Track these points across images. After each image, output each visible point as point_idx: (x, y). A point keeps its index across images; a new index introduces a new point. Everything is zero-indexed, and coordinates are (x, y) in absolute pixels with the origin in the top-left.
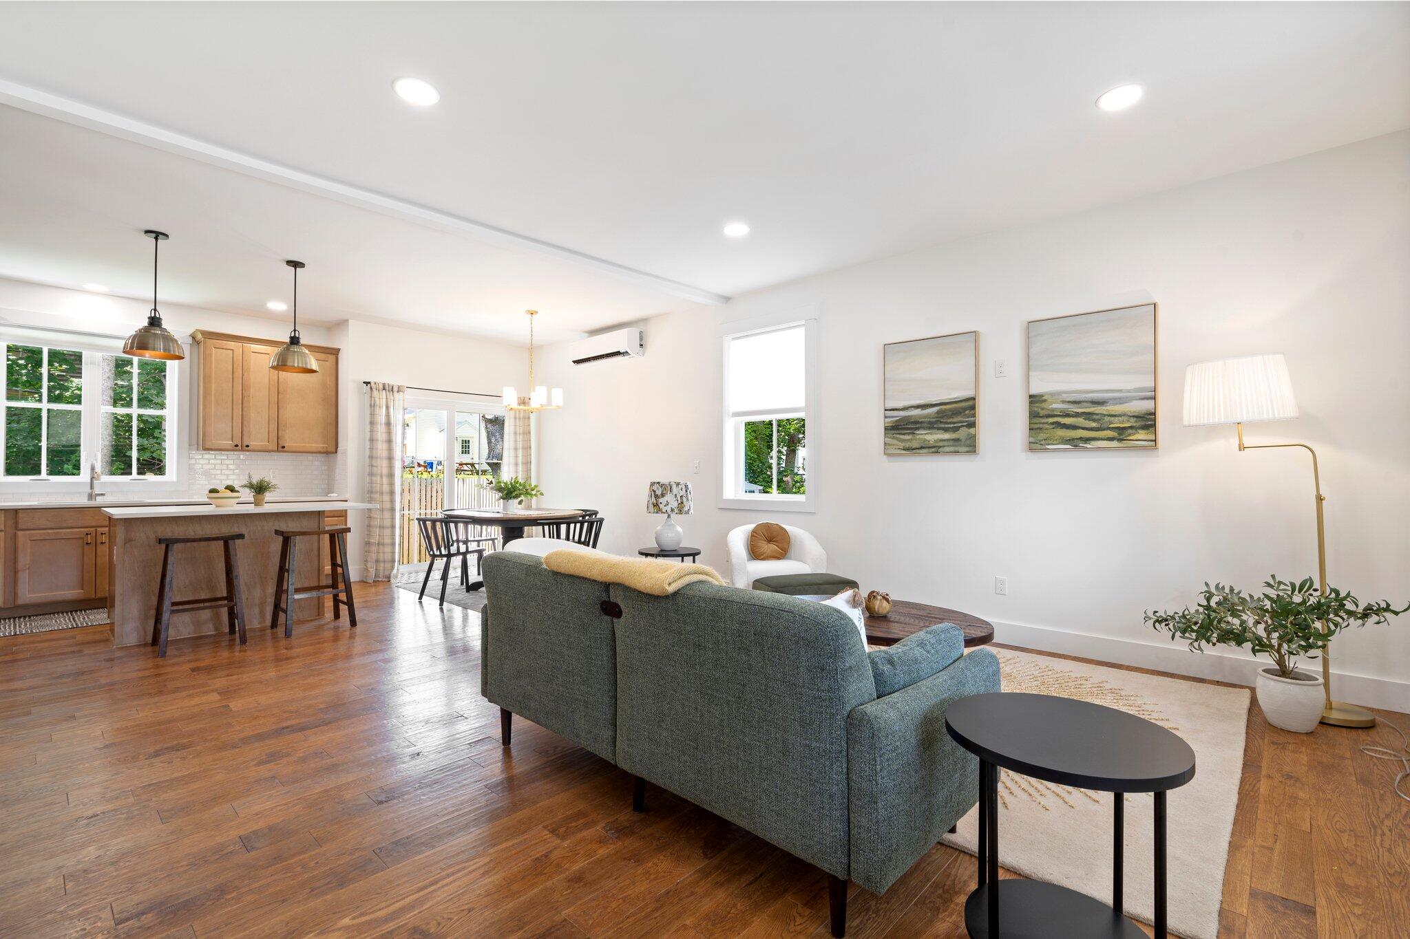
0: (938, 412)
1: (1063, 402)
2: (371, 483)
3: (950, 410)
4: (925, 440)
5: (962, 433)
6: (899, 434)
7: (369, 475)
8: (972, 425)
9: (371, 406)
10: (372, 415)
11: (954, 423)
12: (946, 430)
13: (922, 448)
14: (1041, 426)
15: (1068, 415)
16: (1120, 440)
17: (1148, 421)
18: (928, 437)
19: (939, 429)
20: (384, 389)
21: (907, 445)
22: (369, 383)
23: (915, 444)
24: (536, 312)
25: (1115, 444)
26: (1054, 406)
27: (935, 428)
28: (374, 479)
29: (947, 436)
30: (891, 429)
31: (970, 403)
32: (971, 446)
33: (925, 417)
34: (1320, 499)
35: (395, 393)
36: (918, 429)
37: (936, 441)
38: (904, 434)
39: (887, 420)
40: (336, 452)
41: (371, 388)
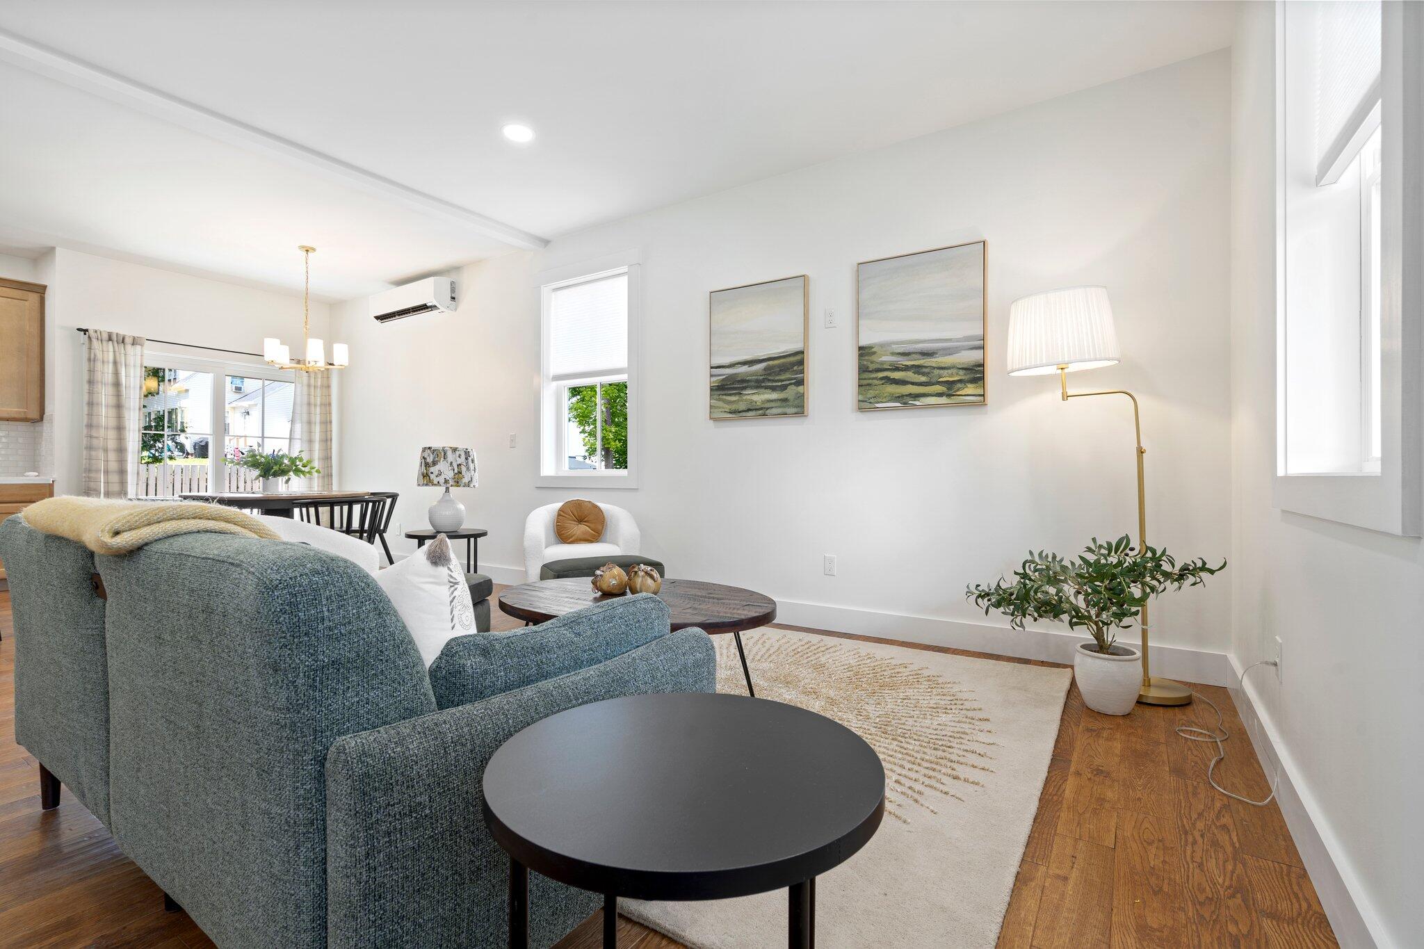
0: (765, 369)
1: (893, 354)
2: (90, 458)
3: (779, 366)
4: (752, 401)
5: (791, 392)
6: (725, 395)
7: (86, 448)
8: (800, 382)
9: (89, 360)
10: (91, 371)
11: (782, 381)
12: (774, 389)
13: (749, 410)
14: (870, 381)
15: (897, 369)
16: (949, 396)
17: (976, 374)
18: (755, 398)
19: (766, 388)
20: (110, 339)
21: (734, 407)
22: (87, 330)
23: (742, 406)
24: (314, 250)
25: (944, 400)
26: (884, 358)
27: (762, 387)
28: (93, 453)
29: (774, 396)
30: (716, 390)
31: (798, 358)
32: (798, 408)
33: (752, 374)
34: (1141, 452)
35: (129, 347)
36: (744, 388)
37: (763, 402)
38: (730, 395)
39: (714, 379)
40: (41, 419)
41: (89, 337)
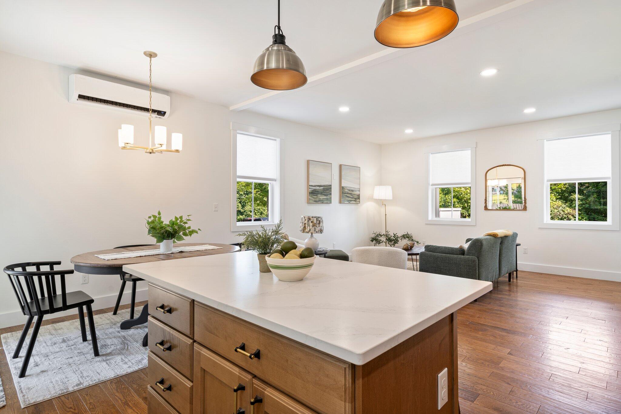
0: (323, 189)
1: (348, 190)
3: (326, 188)
4: (320, 198)
5: (328, 197)
6: (313, 195)
8: (331, 194)
11: (327, 193)
12: (325, 195)
13: (319, 201)
14: (343, 196)
15: (348, 194)
16: (355, 201)
17: (358, 197)
18: (321, 197)
19: (323, 195)
21: (315, 200)
23: (317, 200)
25: (354, 202)
26: (346, 190)
27: (322, 194)
29: (325, 197)
30: (311, 193)
31: (330, 187)
32: (330, 201)
33: (320, 190)
34: (386, 215)
36: (318, 194)
37: (323, 199)
38: (315, 196)
39: (310, 190)
